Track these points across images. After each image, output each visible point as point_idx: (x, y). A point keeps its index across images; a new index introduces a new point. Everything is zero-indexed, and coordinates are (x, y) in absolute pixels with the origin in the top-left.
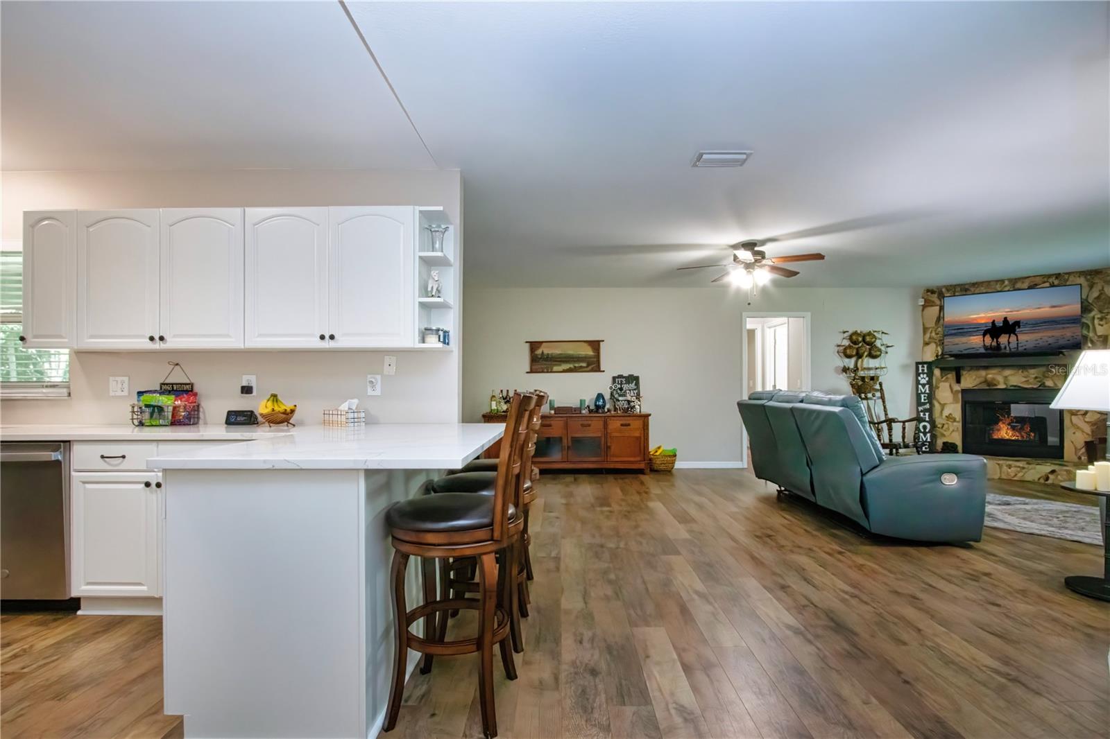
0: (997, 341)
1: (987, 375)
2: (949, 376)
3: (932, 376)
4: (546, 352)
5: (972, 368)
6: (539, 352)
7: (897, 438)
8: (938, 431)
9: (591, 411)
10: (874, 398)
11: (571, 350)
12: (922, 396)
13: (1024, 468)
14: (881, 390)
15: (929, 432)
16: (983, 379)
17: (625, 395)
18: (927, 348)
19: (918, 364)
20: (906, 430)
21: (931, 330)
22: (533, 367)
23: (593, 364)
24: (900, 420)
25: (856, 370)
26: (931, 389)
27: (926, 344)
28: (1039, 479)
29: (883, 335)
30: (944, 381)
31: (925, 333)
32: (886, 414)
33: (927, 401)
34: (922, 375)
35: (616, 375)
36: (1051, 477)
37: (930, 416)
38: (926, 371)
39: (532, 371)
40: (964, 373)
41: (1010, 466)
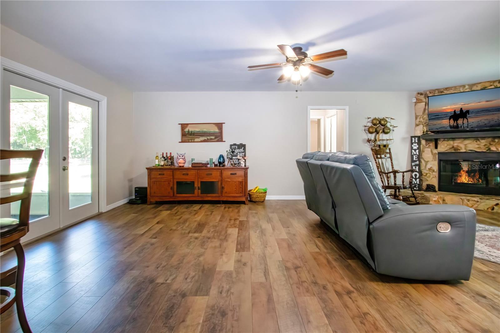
0: (457, 123)
1: (454, 143)
2: (431, 144)
3: (420, 145)
4: (190, 130)
5: (444, 139)
6: (186, 130)
7: (399, 182)
8: (423, 178)
9: (216, 165)
10: (386, 158)
11: (205, 129)
12: (414, 156)
13: (478, 202)
14: (390, 153)
15: (418, 178)
16: (451, 146)
17: (236, 156)
18: (417, 128)
19: (412, 137)
20: (405, 177)
21: (420, 116)
22: (183, 139)
23: (219, 137)
24: (401, 171)
25: (375, 140)
26: (419, 152)
27: (417, 125)
28: (488, 209)
29: (392, 120)
30: (428, 148)
31: (416, 118)
32: (393, 168)
33: (417, 159)
34: (414, 144)
35: (232, 144)
36: (496, 208)
37: (419, 168)
38: (417, 141)
39: (182, 141)
40: (439, 142)
41: (468, 200)
